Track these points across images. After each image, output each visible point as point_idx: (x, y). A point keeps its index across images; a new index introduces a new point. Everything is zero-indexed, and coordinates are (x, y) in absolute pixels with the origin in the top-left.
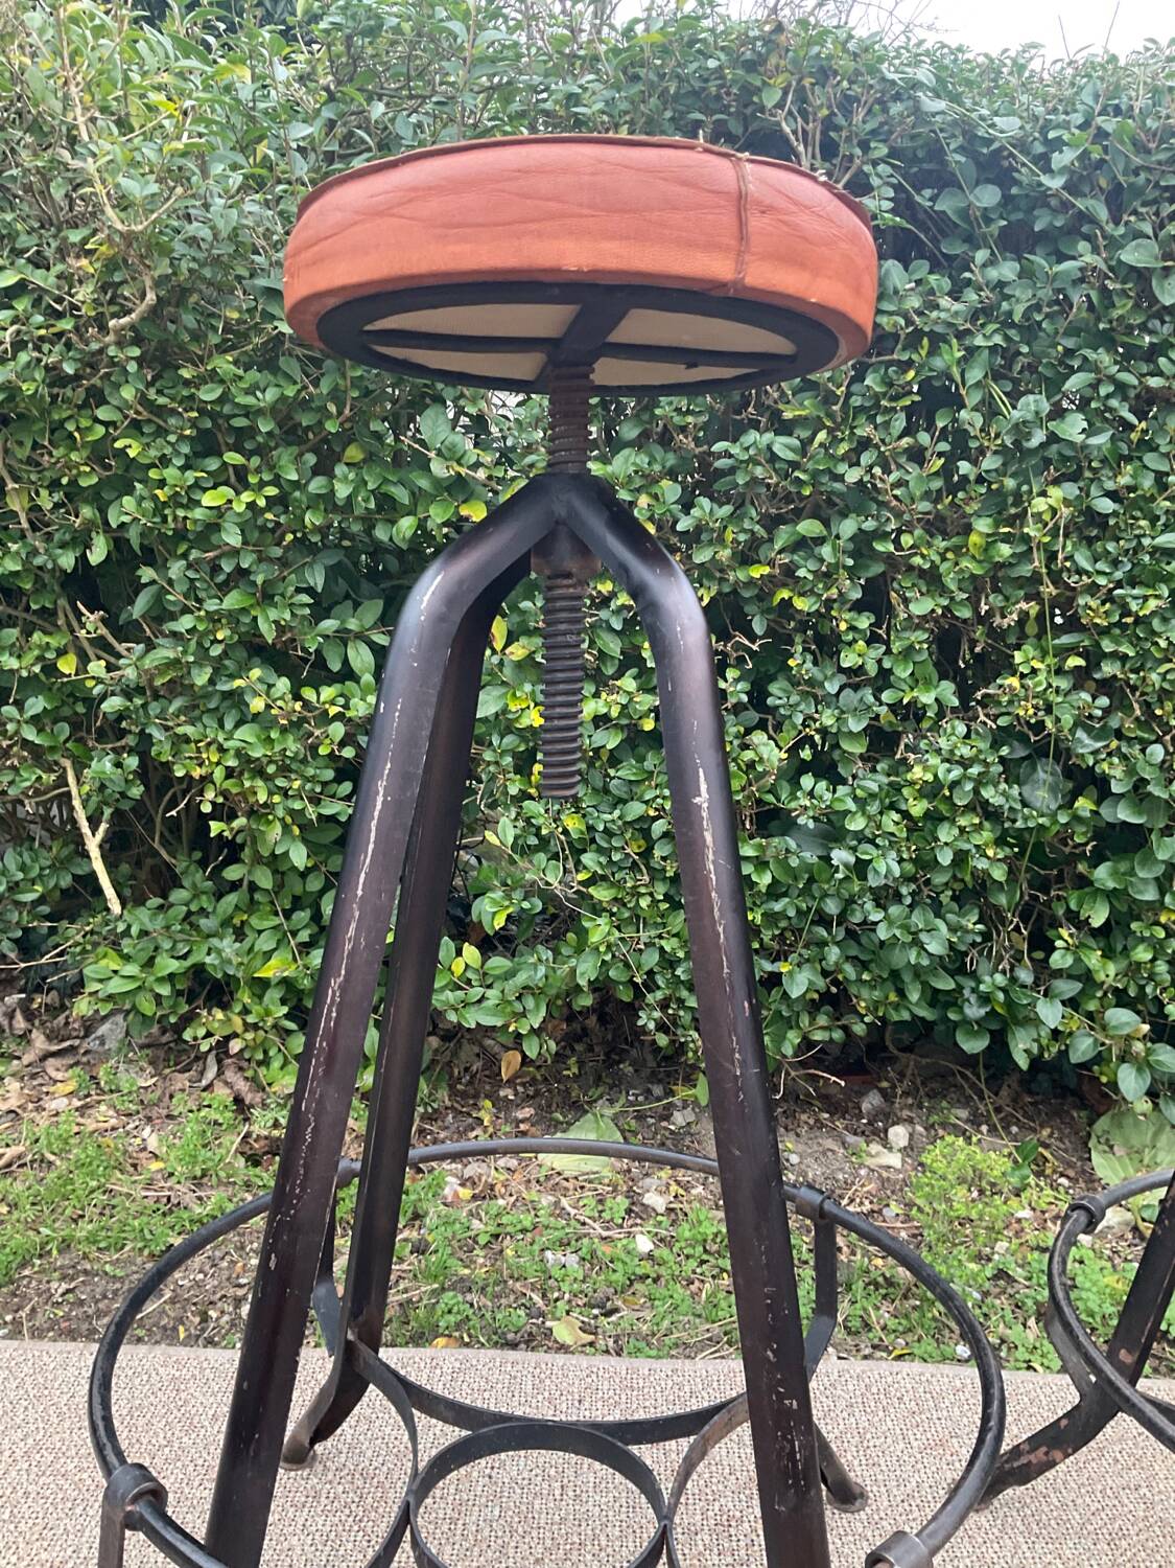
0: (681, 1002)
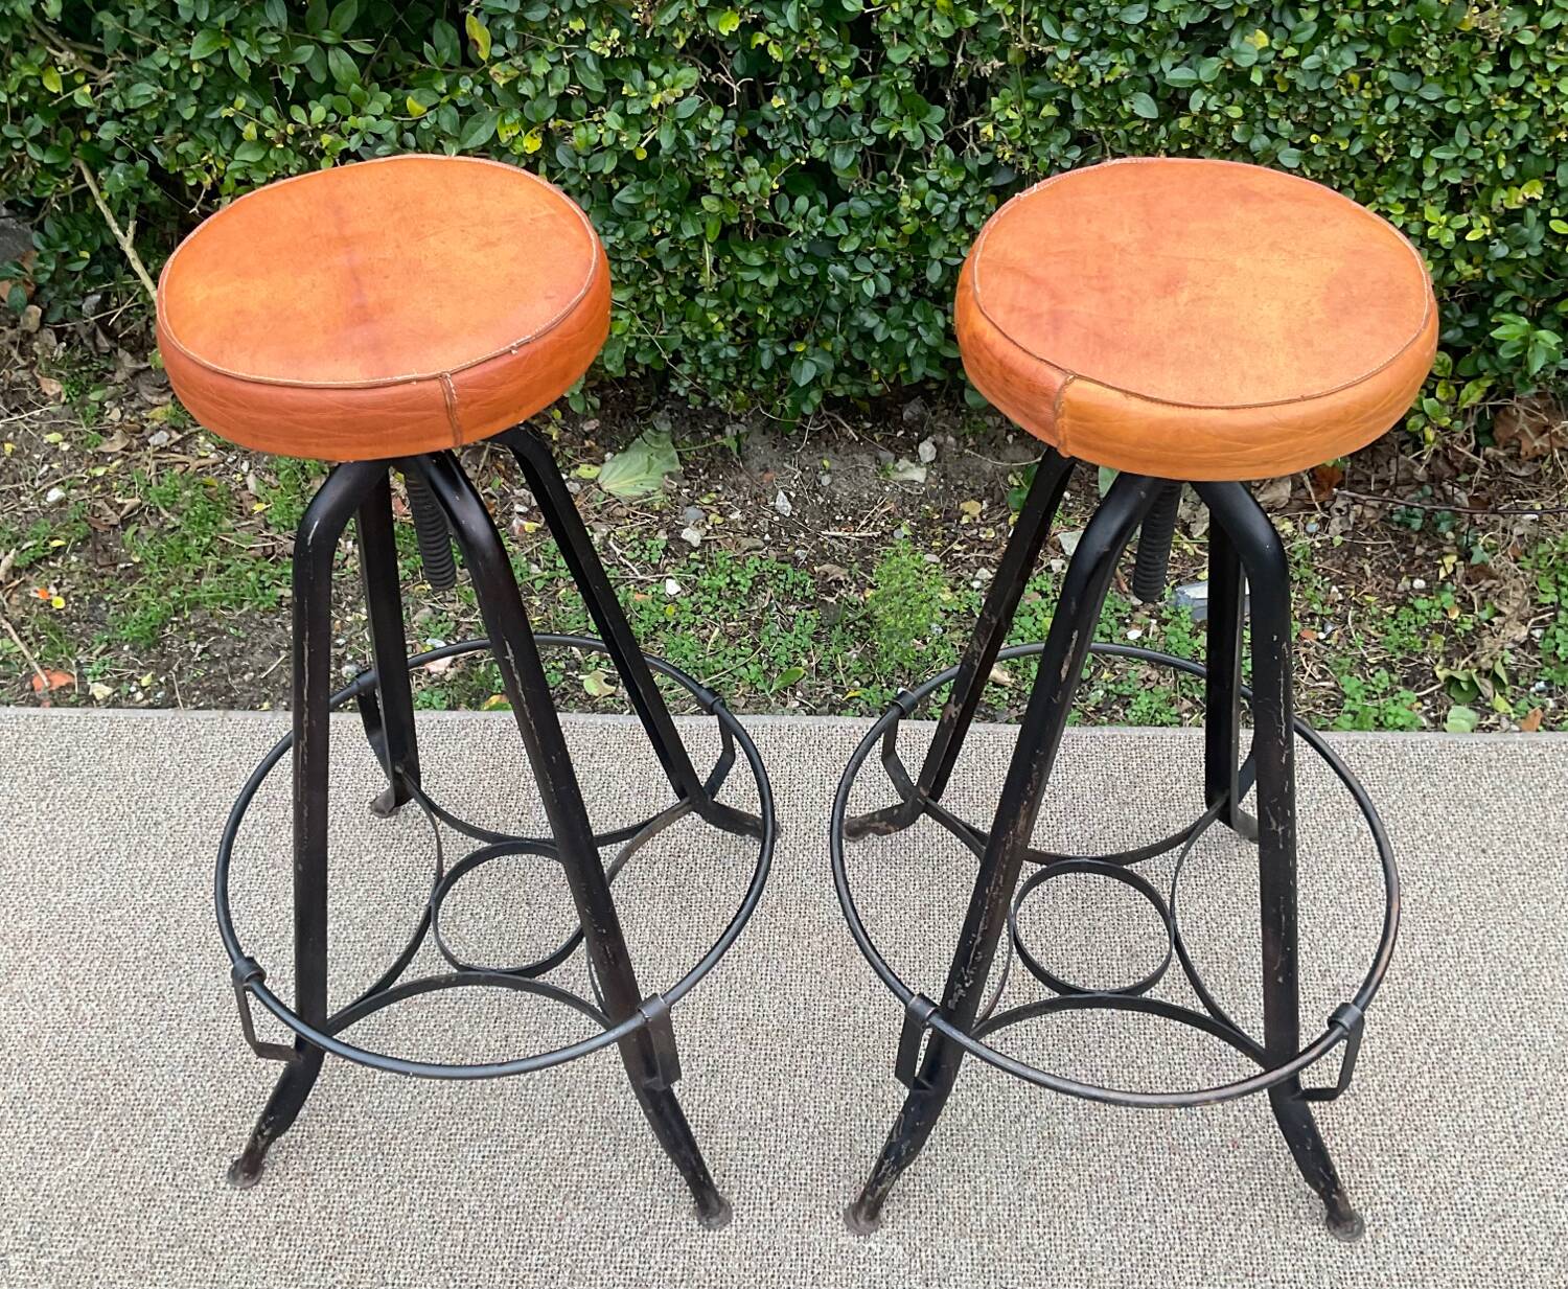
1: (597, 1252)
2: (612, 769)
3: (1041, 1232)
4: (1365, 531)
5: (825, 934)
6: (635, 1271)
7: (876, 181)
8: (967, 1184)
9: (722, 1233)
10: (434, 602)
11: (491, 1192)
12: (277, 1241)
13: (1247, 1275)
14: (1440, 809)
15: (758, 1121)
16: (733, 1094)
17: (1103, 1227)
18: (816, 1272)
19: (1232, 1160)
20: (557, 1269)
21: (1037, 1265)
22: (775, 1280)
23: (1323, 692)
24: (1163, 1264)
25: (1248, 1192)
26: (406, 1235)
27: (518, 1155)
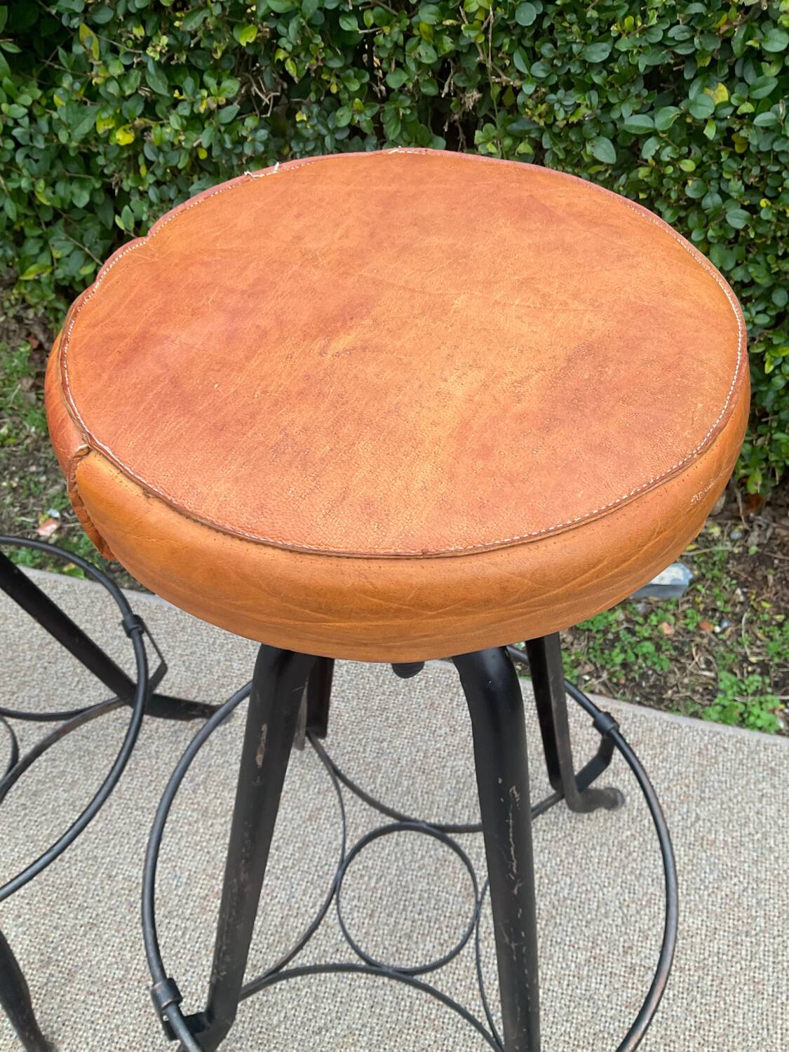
4: (779, 545)
14: (771, 811)
23: (704, 680)
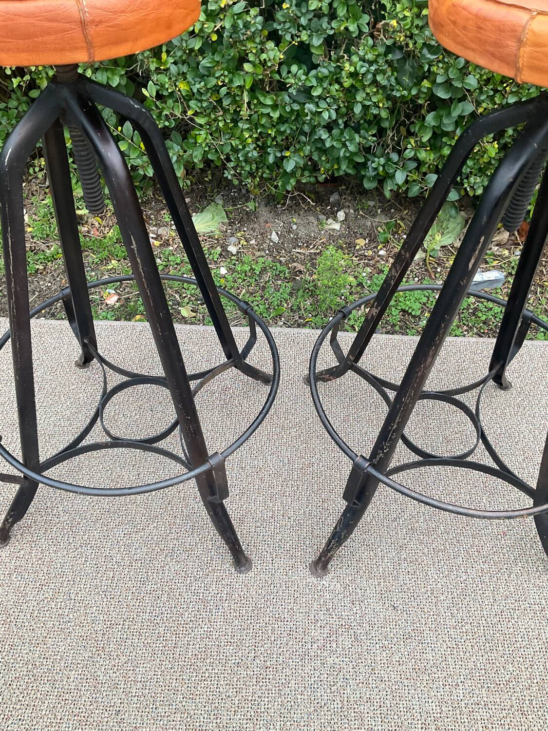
0: (242, 167)
1: (182, 584)
2: (194, 350)
3: (410, 577)
5: (298, 429)
6: (202, 594)
7: (332, 61)
8: (371, 552)
9: (247, 575)
10: (111, 273)
11: (128, 552)
12: (15, 576)
13: (516, 601)
15: (265, 518)
16: (253, 504)
17: (441, 575)
18: (296, 596)
19: (504, 542)
20: (161, 593)
21: (409, 594)
22: (275, 600)
24: (473, 595)
25: (513, 558)
26: (83, 574)
27: (142, 534)
